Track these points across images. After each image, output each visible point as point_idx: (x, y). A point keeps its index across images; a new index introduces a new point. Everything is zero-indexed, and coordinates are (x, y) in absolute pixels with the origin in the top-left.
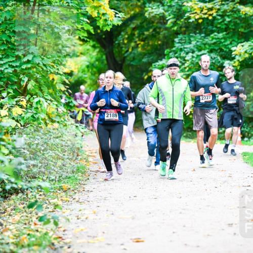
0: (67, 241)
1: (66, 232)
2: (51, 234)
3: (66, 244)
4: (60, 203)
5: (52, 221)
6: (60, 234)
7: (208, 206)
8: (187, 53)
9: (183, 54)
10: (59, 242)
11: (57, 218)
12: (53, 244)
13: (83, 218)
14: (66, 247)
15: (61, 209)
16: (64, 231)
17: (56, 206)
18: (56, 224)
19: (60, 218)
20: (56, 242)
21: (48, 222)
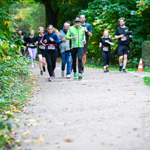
0: (18, 141)
1: (17, 135)
2: (6, 136)
3: (16, 143)
4: (12, 114)
5: (6, 127)
6: (13, 136)
7: (119, 116)
8: (104, 5)
9: (101, 6)
10: (11, 142)
11: (10, 124)
12: (7, 143)
13: (29, 124)
14: (16, 146)
15: (13, 118)
16: (15, 134)
17: (9, 116)
18: (9, 129)
19: (12, 125)
20: (9, 142)
21: (4, 127)
